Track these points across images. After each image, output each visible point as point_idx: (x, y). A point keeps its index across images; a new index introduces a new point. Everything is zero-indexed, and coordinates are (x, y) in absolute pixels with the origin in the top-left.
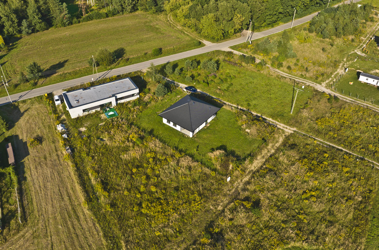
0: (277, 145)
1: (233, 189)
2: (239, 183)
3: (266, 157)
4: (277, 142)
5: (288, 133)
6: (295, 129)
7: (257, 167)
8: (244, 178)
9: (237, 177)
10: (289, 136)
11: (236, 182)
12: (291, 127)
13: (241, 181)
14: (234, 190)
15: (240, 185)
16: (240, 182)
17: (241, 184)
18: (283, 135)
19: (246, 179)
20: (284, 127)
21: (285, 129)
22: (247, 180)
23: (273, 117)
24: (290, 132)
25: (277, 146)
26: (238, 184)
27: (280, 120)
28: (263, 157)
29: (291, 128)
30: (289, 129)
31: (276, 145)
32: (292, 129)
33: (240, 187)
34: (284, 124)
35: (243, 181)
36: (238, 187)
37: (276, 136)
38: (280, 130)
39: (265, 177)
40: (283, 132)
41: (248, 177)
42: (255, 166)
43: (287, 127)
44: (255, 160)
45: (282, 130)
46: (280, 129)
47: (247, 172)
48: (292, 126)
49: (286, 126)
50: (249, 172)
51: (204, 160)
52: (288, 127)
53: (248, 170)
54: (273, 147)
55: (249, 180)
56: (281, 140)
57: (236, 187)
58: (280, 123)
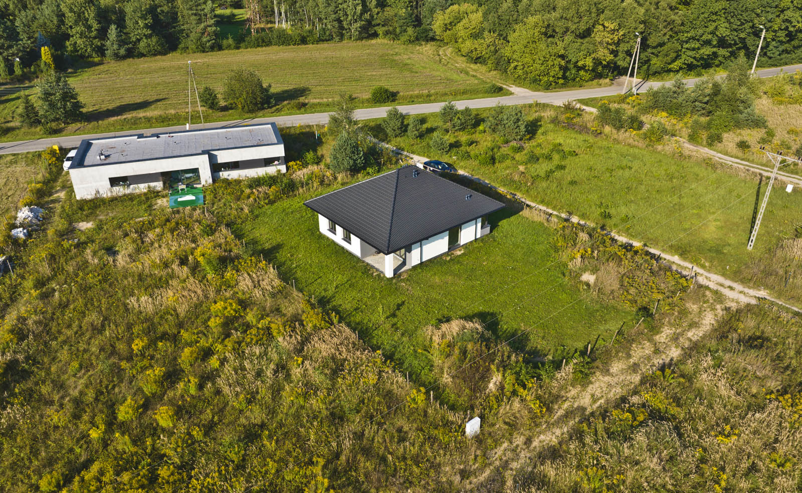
0: (694, 334)
1: (482, 469)
2: (514, 450)
3: (645, 369)
4: (694, 325)
5: (737, 302)
6: (762, 293)
7: (602, 401)
8: (540, 433)
9: (513, 426)
10: (739, 311)
11: (505, 445)
12: (749, 288)
13: (528, 441)
14: (487, 473)
15: (516, 457)
16: (521, 445)
17: (522, 455)
18: (718, 307)
19: (549, 438)
20: (722, 285)
21: (727, 292)
22: (555, 441)
23: (683, 252)
24: (744, 300)
25: (694, 339)
26: (509, 454)
27: (707, 264)
28: (635, 368)
29: (746, 290)
30: (741, 292)
31: (690, 334)
32: (752, 292)
33: (514, 465)
34: (724, 275)
35: (535, 443)
36: (505, 465)
37: (693, 307)
38: (708, 293)
39: (627, 439)
40: (719, 297)
41: (558, 432)
42: (598, 394)
43: (734, 285)
44: (598, 374)
45: (716, 292)
46: (707, 288)
47: (561, 412)
48: (751, 284)
49: (728, 283)
50: (568, 415)
51: (406, 349)
52: (738, 286)
53: (566, 405)
54: (675, 338)
55: (560, 443)
56: (709, 320)
57: (497, 463)
58: (709, 271)
